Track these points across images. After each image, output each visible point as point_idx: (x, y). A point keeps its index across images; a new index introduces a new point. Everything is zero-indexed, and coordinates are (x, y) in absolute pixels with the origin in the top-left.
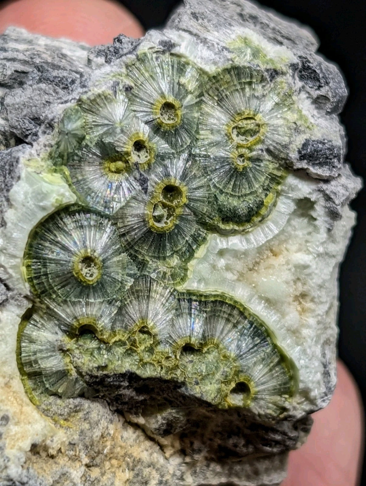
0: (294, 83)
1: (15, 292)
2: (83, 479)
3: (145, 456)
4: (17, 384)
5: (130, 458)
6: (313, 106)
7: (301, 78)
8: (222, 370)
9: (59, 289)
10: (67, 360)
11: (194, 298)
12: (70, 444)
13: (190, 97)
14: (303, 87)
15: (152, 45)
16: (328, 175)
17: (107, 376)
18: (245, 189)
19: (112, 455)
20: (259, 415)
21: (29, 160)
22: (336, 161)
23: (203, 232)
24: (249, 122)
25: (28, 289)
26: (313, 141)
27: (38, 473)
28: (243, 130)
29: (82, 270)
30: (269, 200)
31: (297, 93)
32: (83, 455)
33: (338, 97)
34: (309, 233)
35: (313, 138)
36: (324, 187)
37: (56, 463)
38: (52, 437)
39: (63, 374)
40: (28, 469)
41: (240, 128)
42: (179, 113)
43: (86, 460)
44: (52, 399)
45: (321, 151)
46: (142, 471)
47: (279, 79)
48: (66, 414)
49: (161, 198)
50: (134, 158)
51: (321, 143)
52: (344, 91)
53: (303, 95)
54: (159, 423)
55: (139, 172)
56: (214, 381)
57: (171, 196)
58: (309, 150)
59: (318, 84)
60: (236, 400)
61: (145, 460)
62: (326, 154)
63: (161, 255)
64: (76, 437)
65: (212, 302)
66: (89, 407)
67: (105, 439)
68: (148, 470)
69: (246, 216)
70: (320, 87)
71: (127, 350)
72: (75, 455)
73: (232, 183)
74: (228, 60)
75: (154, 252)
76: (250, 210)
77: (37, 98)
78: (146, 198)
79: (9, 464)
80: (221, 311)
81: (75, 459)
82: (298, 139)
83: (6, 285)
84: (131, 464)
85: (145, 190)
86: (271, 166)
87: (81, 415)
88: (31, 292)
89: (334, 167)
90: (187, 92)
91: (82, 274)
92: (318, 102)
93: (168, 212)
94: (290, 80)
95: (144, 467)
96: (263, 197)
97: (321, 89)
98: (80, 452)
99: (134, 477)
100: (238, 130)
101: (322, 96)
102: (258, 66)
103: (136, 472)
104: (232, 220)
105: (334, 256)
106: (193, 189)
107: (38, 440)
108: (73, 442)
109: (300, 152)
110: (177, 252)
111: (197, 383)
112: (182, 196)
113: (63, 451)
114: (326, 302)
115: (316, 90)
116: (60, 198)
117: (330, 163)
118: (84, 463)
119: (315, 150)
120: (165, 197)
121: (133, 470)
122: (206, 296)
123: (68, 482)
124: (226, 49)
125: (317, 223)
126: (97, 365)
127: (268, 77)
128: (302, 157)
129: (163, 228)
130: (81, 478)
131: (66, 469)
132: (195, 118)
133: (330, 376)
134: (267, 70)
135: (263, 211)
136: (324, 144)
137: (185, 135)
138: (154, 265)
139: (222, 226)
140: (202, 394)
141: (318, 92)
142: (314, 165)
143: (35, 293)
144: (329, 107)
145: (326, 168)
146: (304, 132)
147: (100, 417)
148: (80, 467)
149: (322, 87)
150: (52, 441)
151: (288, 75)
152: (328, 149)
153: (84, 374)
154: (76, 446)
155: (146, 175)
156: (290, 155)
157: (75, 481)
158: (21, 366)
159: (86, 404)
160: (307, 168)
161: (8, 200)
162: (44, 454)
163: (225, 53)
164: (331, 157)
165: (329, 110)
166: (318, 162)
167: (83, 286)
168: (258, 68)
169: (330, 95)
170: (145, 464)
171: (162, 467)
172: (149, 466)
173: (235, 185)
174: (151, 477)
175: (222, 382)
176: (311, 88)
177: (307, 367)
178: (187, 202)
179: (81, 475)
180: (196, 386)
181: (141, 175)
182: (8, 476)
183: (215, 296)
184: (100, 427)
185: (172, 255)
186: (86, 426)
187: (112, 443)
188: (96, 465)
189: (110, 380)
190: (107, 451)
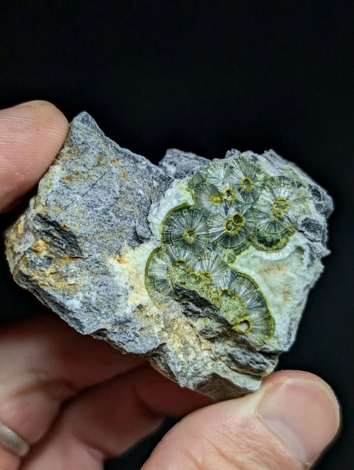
0: (309, 194)
1: (155, 237)
2: (159, 333)
3: (191, 342)
4: (142, 277)
5: (184, 339)
6: (315, 208)
7: (313, 194)
8: (239, 310)
9: (174, 242)
10: (169, 275)
12: (158, 315)
13: (258, 183)
14: (312, 198)
16: (314, 238)
17: (184, 289)
18: (273, 231)
19: (175, 332)
20: (252, 342)
21: (178, 182)
22: (319, 232)
23: (248, 244)
24: (283, 202)
25: (161, 238)
26: (310, 219)
27: (139, 319)
28: (279, 205)
29: (187, 236)
30: (283, 241)
31: (309, 199)
32: (162, 322)
33: (328, 209)
34: (299, 266)
36: (311, 243)
37: (148, 320)
38: (151, 307)
39: (164, 281)
40: (135, 315)
41: (278, 204)
42: (252, 187)
43: (163, 326)
44: (156, 292)
45: (312, 224)
46: (188, 348)
47: (301, 188)
48: (160, 301)
49: (232, 220)
50: (225, 197)
51: (313, 221)
52: (331, 207)
53: (312, 201)
54: (203, 328)
55: (226, 203)
56: (234, 313)
57: (237, 221)
58: (307, 222)
59: (319, 198)
60: (242, 328)
61: (191, 344)
62: (315, 227)
63: (225, 246)
64: (162, 313)
65: (243, 276)
66: (172, 303)
67: (175, 322)
68: (191, 348)
69: (270, 243)
70: (320, 200)
71: (197, 281)
72: (158, 321)
73: (267, 226)
74: (280, 173)
75: (222, 243)
76: (273, 241)
77: (191, 165)
78: (226, 217)
79: (127, 307)
81: (158, 323)
82: (303, 216)
83: (151, 232)
84: (184, 342)
85: (226, 213)
86: (288, 225)
87: (167, 304)
88: (161, 239)
89: (317, 235)
90: (258, 181)
91: (186, 238)
92: (318, 207)
93: (234, 228)
94: (307, 191)
95: (190, 347)
96: (280, 238)
97: (320, 201)
98: (161, 321)
99: (183, 348)
100: (277, 205)
101: (320, 204)
102: (293, 179)
104: (263, 243)
105: (308, 280)
106: (249, 222)
107: (144, 304)
108: (159, 315)
109: (303, 222)
110: (233, 248)
111: (225, 311)
112: (242, 222)
113: (153, 316)
114: (299, 300)
115: (318, 201)
116: (187, 199)
117: (316, 232)
118: (161, 326)
119: (310, 223)
120: (234, 221)
121: (184, 345)
122: (241, 273)
123: (151, 330)
124: (280, 168)
125: (303, 261)
126: (181, 281)
127: (296, 185)
128: (303, 225)
129: (229, 233)
130: (158, 332)
131: (152, 324)
132: (258, 193)
133: (291, 336)
134: (297, 182)
135: (279, 244)
136: (315, 222)
137: (251, 197)
138: (221, 249)
139: (257, 243)
140: (226, 317)
141: (319, 203)
142: (308, 231)
143: (163, 240)
144: (322, 210)
145: (313, 234)
146: (307, 214)
147: (175, 310)
148: (159, 327)
149: (321, 200)
150: (150, 309)
151: (307, 189)
152: (316, 225)
153: (174, 284)
154: (160, 317)
155: (228, 207)
156: (298, 222)
157: (155, 332)
158: (147, 270)
159: (171, 301)
160: (304, 232)
161: (164, 195)
162: (144, 314)
163: (280, 170)
164: (317, 229)
165: (322, 212)
166: (310, 229)
167: (185, 243)
168: (293, 180)
169: (324, 205)
171: (198, 352)
172: (192, 347)
173: (268, 227)
174: (191, 353)
175: (238, 316)
176: (316, 199)
177: (280, 325)
178: (244, 226)
179: (159, 331)
180: (225, 313)
181: (226, 205)
182: (125, 313)
183: (245, 274)
184: (174, 315)
185: (230, 248)
186: (168, 310)
187: (178, 327)
188: (167, 332)
189: (185, 291)
190: (174, 328)
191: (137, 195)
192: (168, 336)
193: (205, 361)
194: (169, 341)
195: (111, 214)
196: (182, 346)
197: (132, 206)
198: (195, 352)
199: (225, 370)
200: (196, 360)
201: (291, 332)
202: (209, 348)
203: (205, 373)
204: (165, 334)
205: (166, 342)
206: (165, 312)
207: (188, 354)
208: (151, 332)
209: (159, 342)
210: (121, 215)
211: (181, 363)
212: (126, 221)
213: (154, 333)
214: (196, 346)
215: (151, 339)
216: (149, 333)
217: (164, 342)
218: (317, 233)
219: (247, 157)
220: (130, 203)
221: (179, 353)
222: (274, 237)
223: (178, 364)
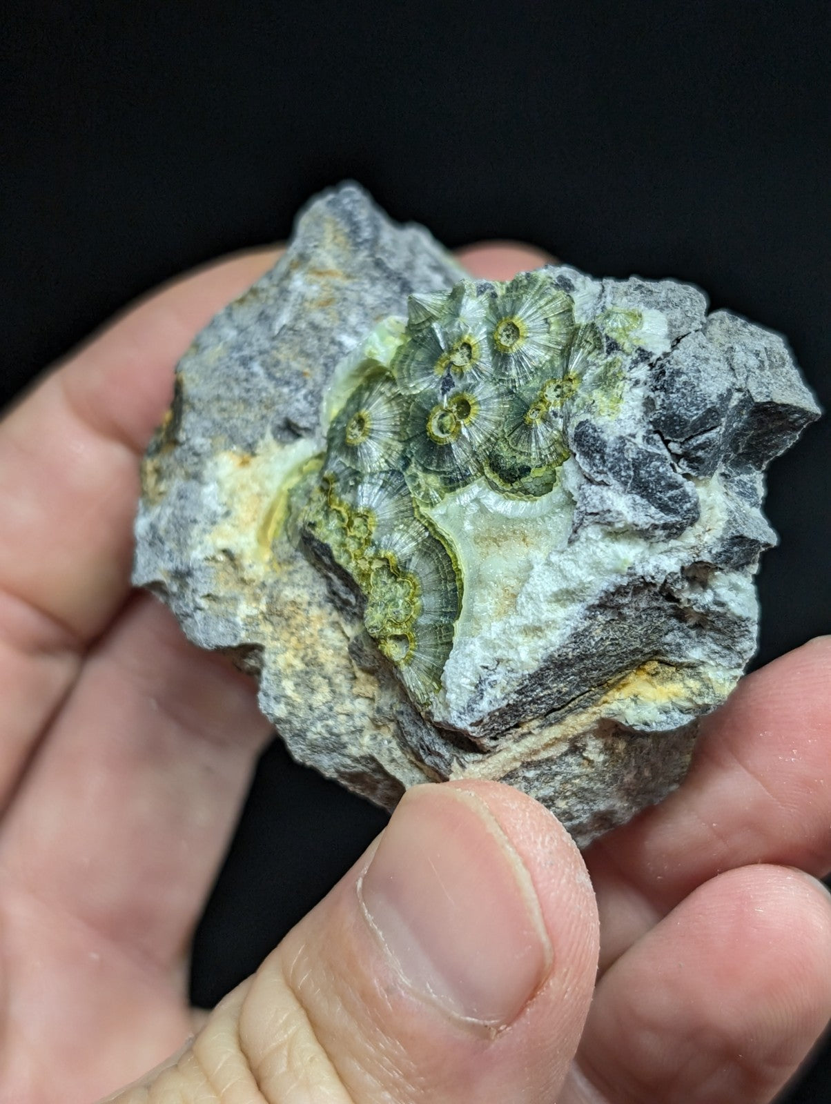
0: (631, 368)
1: (320, 428)
3: (330, 667)
5: (313, 653)
8: (399, 609)
11: (430, 529)
12: (263, 582)
15: (552, 275)
16: (587, 470)
17: (314, 538)
18: (522, 445)
20: (410, 691)
23: (473, 469)
24: (569, 383)
26: (590, 424)
29: (353, 428)
30: (538, 472)
31: (632, 383)
32: (264, 600)
33: (670, 412)
35: (593, 422)
36: (585, 485)
41: (559, 387)
43: (263, 607)
44: (285, 539)
45: (587, 436)
47: (619, 356)
48: (282, 558)
49: (453, 409)
51: (594, 429)
53: (640, 392)
55: (449, 371)
63: (425, 465)
64: (270, 581)
65: (435, 539)
66: (301, 568)
67: (299, 611)
68: (322, 679)
69: (506, 472)
75: (421, 458)
76: (512, 469)
78: (440, 399)
80: (437, 555)
81: (257, 599)
82: (582, 416)
84: (309, 658)
85: (444, 392)
86: (556, 437)
87: (291, 568)
89: (594, 464)
91: (349, 431)
94: (629, 363)
95: (320, 674)
96: (534, 465)
99: (302, 671)
102: (604, 329)
103: (308, 669)
104: (497, 471)
106: (483, 418)
107: (235, 550)
108: (266, 583)
110: (440, 472)
111: (373, 605)
114: (526, 617)
116: (373, 352)
117: (592, 456)
118: (261, 608)
119: (584, 432)
121: (307, 665)
124: (603, 308)
126: (311, 521)
127: (605, 344)
128: (575, 437)
129: (437, 437)
130: (248, 616)
134: (608, 338)
135: (526, 480)
136: (595, 431)
137: (512, 366)
138: (414, 471)
139: (487, 470)
140: (367, 617)
142: (580, 452)
143: (329, 438)
148: (256, 608)
150: (250, 566)
151: (630, 357)
153: (303, 524)
155: (454, 379)
159: (302, 563)
160: (575, 454)
166: (583, 449)
167: (343, 443)
168: (602, 332)
170: (323, 673)
172: (325, 677)
173: (515, 436)
174: (320, 690)
175: (391, 621)
181: (449, 375)
184: (297, 592)
185: (436, 473)
186: (285, 579)
187: (305, 622)
188: (272, 623)
189: (315, 544)
190: (293, 622)
191: (333, 342)
192: (272, 633)
193: (358, 722)
194: (269, 644)
195: (256, 367)
196: (299, 666)
197: (310, 362)
198: (333, 692)
199: (395, 757)
200: (331, 709)
201: (483, 688)
202: (371, 696)
203: (354, 751)
204: (266, 629)
205: (264, 643)
206: (277, 582)
207: (313, 691)
208: (231, 609)
209: (244, 637)
210: (278, 375)
211: (283, 699)
212: (286, 390)
213: (235, 615)
214: (339, 679)
215: (227, 624)
216: (227, 611)
217: (258, 641)
218: (595, 458)
219: (549, 280)
220: (308, 356)
221: (287, 677)
222: (521, 460)
223: (275, 699)
